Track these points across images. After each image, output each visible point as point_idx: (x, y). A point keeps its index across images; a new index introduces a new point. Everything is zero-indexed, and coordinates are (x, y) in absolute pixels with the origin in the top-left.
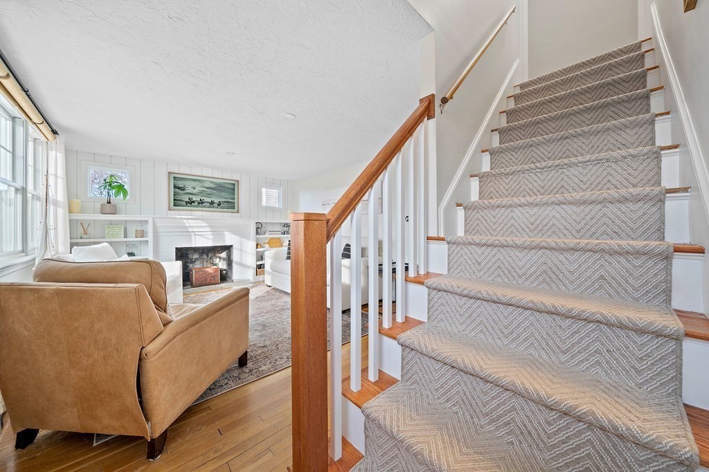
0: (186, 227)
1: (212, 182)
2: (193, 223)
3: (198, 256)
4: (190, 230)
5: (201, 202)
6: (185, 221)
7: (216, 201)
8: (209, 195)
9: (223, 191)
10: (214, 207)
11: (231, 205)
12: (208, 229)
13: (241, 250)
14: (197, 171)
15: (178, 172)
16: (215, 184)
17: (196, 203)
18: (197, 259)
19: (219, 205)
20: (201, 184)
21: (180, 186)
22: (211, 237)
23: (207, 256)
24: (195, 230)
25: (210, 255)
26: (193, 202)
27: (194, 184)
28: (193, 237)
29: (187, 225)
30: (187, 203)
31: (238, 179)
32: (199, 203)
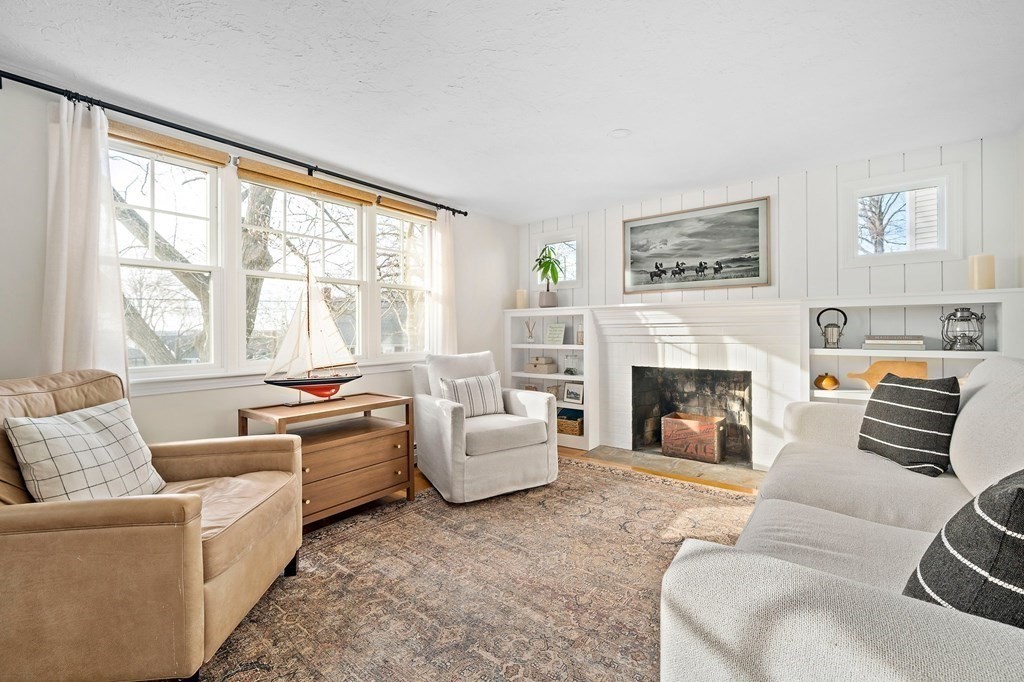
0: (643, 326)
1: (700, 220)
2: (652, 317)
3: (694, 389)
4: (652, 331)
5: (679, 271)
6: (638, 313)
7: (711, 262)
8: (694, 252)
9: (726, 236)
10: (705, 278)
11: (748, 267)
12: (685, 330)
13: (770, 390)
14: (671, 204)
15: (638, 216)
16: (709, 221)
17: (669, 274)
18: (691, 395)
19: (716, 271)
20: (678, 230)
21: (641, 243)
22: (694, 348)
23: (713, 392)
24: (660, 331)
25: (719, 389)
26: (664, 272)
27: (665, 232)
28: (660, 345)
29: (644, 322)
30: (653, 275)
31: (765, 195)
32: (674, 273)
